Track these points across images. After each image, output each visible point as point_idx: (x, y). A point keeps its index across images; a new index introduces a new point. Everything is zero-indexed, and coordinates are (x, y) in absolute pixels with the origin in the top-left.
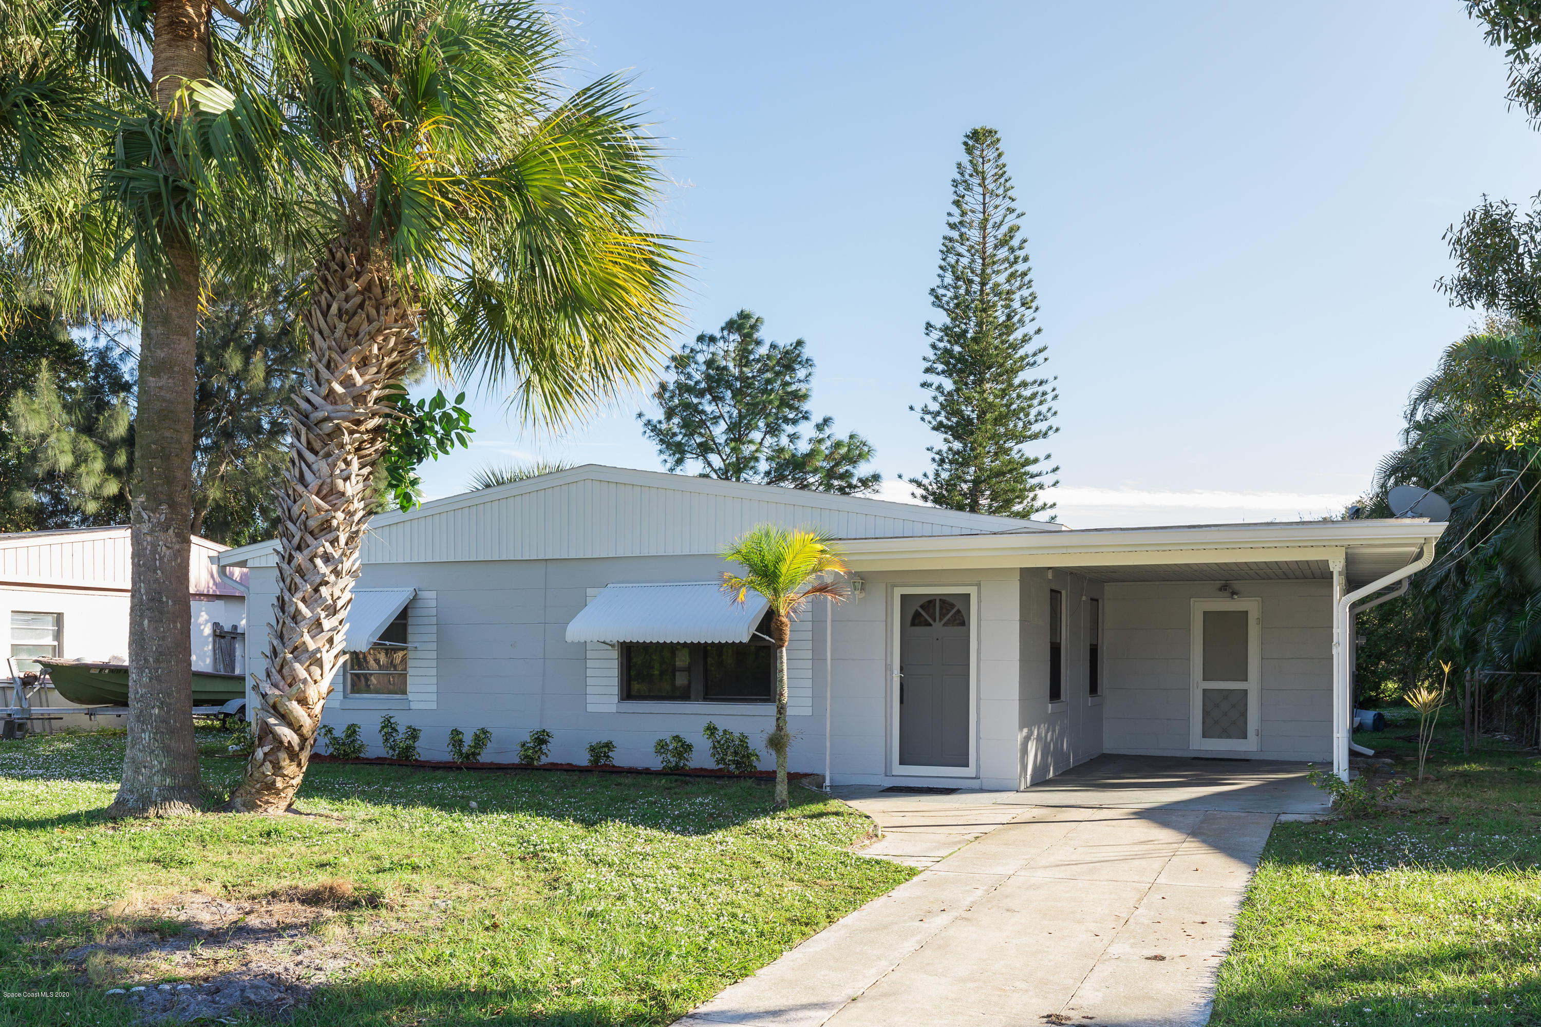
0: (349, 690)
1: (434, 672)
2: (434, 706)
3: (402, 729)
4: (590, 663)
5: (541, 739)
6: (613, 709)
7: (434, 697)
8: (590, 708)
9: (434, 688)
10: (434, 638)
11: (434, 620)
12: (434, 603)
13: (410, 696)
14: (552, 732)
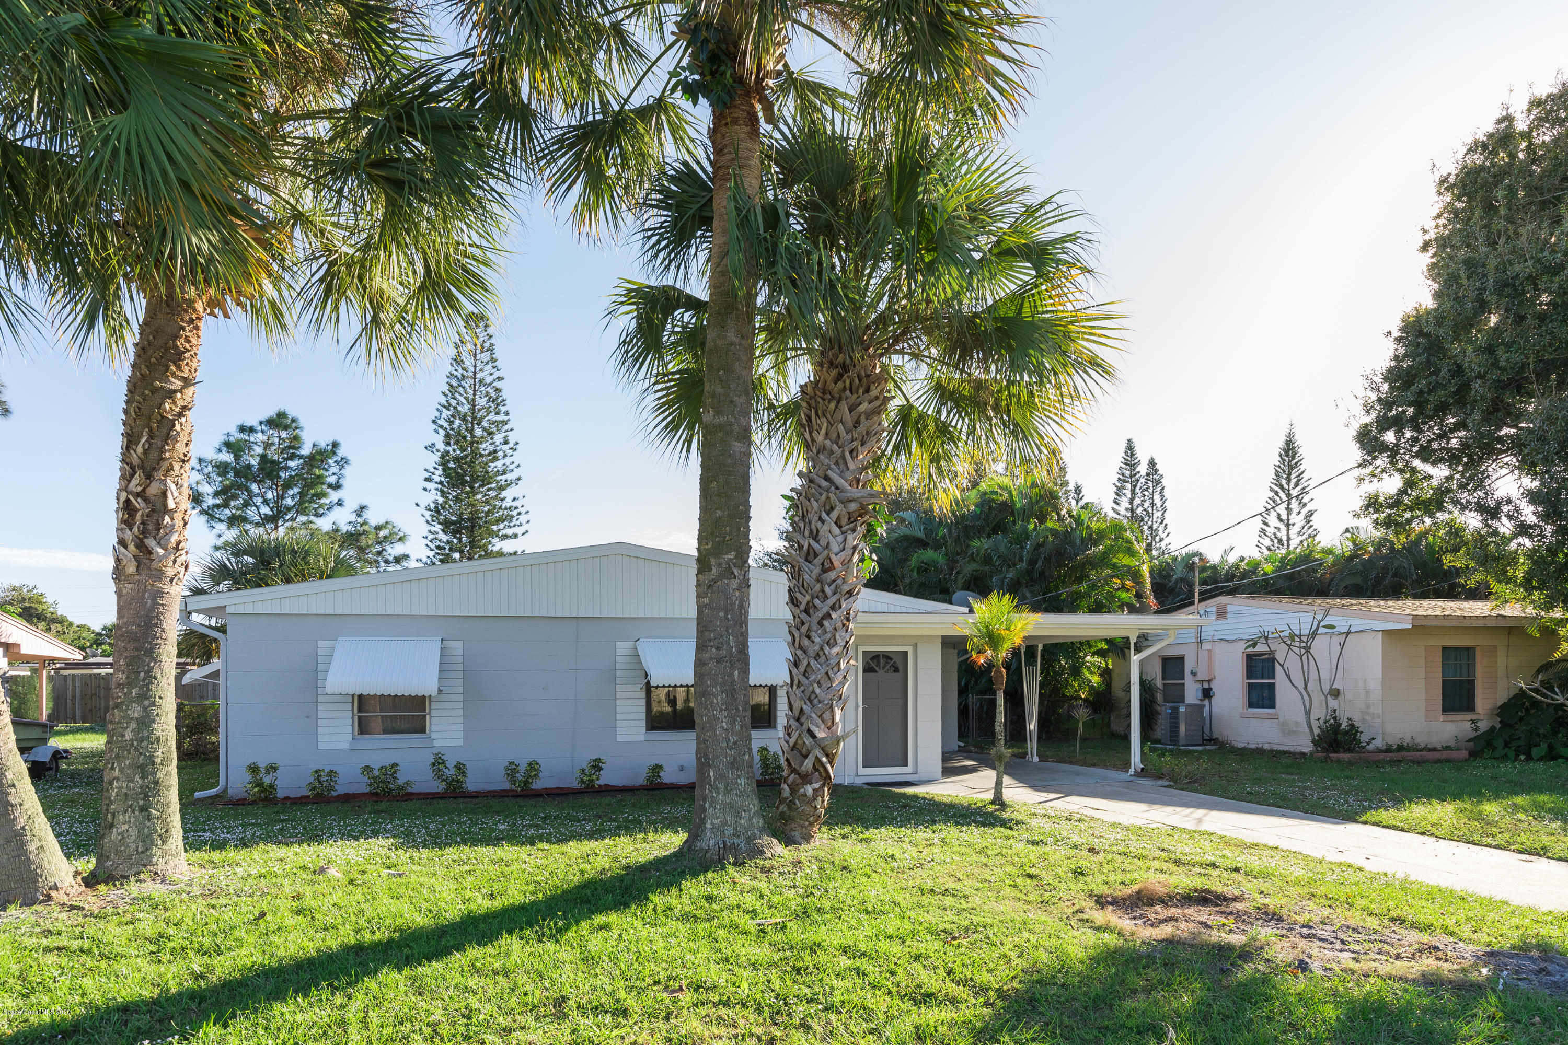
0: (356, 732)
1: (461, 712)
2: (461, 743)
3: (451, 764)
4: (619, 702)
5: (597, 765)
6: (642, 738)
7: (461, 735)
8: (619, 739)
9: (461, 727)
10: (461, 682)
11: (461, 667)
12: (460, 652)
13: (433, 736)
14: (604, 760)
